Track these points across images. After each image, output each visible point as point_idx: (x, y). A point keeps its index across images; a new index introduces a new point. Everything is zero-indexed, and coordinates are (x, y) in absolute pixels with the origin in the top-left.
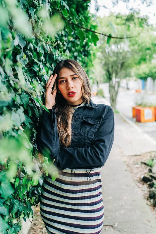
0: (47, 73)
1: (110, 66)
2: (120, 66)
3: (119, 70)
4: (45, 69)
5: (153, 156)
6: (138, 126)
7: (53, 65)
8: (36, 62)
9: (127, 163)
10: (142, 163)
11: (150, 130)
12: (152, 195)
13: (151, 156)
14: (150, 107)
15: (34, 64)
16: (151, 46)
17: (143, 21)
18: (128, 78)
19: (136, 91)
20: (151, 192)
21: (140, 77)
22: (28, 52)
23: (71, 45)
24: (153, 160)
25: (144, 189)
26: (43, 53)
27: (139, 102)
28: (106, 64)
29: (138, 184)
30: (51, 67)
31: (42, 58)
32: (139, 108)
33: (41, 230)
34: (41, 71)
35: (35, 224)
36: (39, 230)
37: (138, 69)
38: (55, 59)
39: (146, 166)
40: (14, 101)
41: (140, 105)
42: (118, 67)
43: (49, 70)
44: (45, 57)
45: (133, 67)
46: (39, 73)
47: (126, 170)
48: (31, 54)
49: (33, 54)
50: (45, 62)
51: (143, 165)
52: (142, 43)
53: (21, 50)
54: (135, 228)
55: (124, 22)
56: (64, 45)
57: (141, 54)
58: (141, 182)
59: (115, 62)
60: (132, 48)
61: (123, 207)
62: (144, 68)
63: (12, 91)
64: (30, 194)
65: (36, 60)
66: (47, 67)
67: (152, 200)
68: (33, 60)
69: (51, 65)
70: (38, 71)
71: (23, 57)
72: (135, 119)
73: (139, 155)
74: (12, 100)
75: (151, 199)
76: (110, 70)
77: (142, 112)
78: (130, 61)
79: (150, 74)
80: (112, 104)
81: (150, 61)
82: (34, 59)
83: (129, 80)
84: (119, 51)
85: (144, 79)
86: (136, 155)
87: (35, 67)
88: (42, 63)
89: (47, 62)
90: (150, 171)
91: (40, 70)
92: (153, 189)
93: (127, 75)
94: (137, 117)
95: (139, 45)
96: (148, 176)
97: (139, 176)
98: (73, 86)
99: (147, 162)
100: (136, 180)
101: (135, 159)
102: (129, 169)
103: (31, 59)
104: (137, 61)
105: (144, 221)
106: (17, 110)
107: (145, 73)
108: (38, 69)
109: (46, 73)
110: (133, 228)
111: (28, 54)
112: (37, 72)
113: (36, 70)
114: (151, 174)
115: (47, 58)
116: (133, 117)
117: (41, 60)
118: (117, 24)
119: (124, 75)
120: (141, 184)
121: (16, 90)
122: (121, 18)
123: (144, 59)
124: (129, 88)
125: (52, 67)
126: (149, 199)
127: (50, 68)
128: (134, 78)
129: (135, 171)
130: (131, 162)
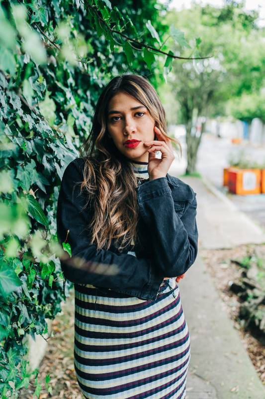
0: (79, 105)
1: (189, 96)
2: (205, 96)
3: (203, 103)
4: (75, 100)
5: (251, 250)
6: (231, 200)
7: (88, 93)
8: (60, 88)
9: (207, 261)
10: (233, 262)
11: (250, 207)
12: (244, 313)
13: (248, 252)
14: (253, 169)
15: (58, 91)
16: (260, 65)
17: (248, 21)
18: (219, 118)
19: (233, 141)
20: (242, 309)
21: (240, 117)
22: (48, 70)
23: (121, 58)
24: (250, 258)
25: (231, 304)
26: (73, 72)
27: (236, 161)
28: (182, 93)
29: (223, 295)
30: (85, 96)
31: (71, 81)
32: (234, 170)
33: (61, 361)
34: (68, 103)
35: (51, 352)
36: (57, 361)
37: (238, 104)
38: (92, 83)
39: (239, 267)
40: (20, 150)
41: (236, 165)
42: (202, 98)
43: (81, 101)
44: (75, 79)
45: (228, 99)
46: (65, 106)
47: (205, 273)
48: (53, 74)
49: (55, 74)
50: (76, 88)
51: (234, 266)
52: (245, 59)
53: (35, 68)
54: (211, 363)
55: (215, 21)
56: (109, 60)
57: (242, 77)
58: (227, 293)
59: (197, 91)
60: (228, 66)
61: (195, 330)
62: (248, 102)
63: (20, 134)
64: (43, 300)
65: (60, 85)
66: (79, 96)
67: (243, 322)
68: (56, 84)
69: (85, 92)
70: (62, 102)
71: (39, 80)
72: (226, 189)
73: (229, 249)
74: (19, 149)
75: (241, 319)
76: (189, 103)
77: (239, 177)
78: (223, 89)
79: (258, 113)
80: (190, 162)
81: (258, 89)
82: (56, 82)
83: (221, 121)
84: (205, 70)
85: (247, 120)
86: (223, 249)
87: (58, 96)
88: (70, 89)
89: (80, 87)
90: (244, 275)
91: (66, 101)
92: (246, 304)
93: (219, 113)
94: (231, 185)
95: (240, 62)
96: (240, 284)
97: (225, 282)
98: (135, 130)
99: (241, 260)
100: (221, 289)
101: (221, 254)
102: (210, 270)
103: (52, 82)
104: (235, 90)
105: (227, 354)
106: (26, 164)
107: (248, 111)
108: (62, 99)
109: (76, 106)
110: (209, 363)
111: (48, 74)
112: (61, 104)
113: (60, 100)
114: (245, 280)
115: (79, 81)
116: (225, 185)
117: (69, 84)
118: (205, 24)
119: (213, 112)
120: (227, 294)
121: (25, 133)
122: (210, 14)
123: (246, 87)
124: (220, 135)
125: (87, 96)
126: (239, 319)
127: (83, 98)
128: (231, 118)
129: (220, 274)
130: (215, 259)
